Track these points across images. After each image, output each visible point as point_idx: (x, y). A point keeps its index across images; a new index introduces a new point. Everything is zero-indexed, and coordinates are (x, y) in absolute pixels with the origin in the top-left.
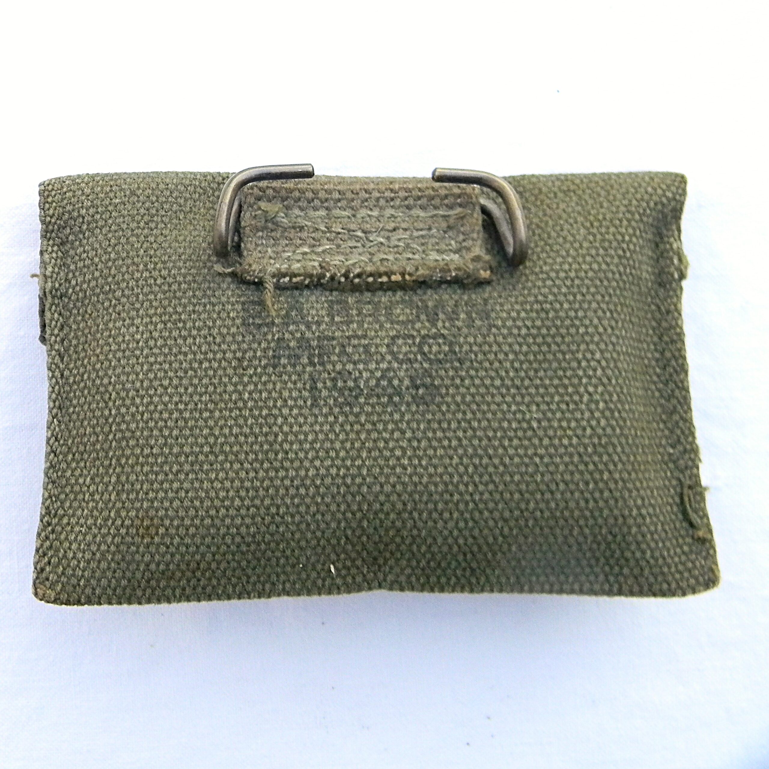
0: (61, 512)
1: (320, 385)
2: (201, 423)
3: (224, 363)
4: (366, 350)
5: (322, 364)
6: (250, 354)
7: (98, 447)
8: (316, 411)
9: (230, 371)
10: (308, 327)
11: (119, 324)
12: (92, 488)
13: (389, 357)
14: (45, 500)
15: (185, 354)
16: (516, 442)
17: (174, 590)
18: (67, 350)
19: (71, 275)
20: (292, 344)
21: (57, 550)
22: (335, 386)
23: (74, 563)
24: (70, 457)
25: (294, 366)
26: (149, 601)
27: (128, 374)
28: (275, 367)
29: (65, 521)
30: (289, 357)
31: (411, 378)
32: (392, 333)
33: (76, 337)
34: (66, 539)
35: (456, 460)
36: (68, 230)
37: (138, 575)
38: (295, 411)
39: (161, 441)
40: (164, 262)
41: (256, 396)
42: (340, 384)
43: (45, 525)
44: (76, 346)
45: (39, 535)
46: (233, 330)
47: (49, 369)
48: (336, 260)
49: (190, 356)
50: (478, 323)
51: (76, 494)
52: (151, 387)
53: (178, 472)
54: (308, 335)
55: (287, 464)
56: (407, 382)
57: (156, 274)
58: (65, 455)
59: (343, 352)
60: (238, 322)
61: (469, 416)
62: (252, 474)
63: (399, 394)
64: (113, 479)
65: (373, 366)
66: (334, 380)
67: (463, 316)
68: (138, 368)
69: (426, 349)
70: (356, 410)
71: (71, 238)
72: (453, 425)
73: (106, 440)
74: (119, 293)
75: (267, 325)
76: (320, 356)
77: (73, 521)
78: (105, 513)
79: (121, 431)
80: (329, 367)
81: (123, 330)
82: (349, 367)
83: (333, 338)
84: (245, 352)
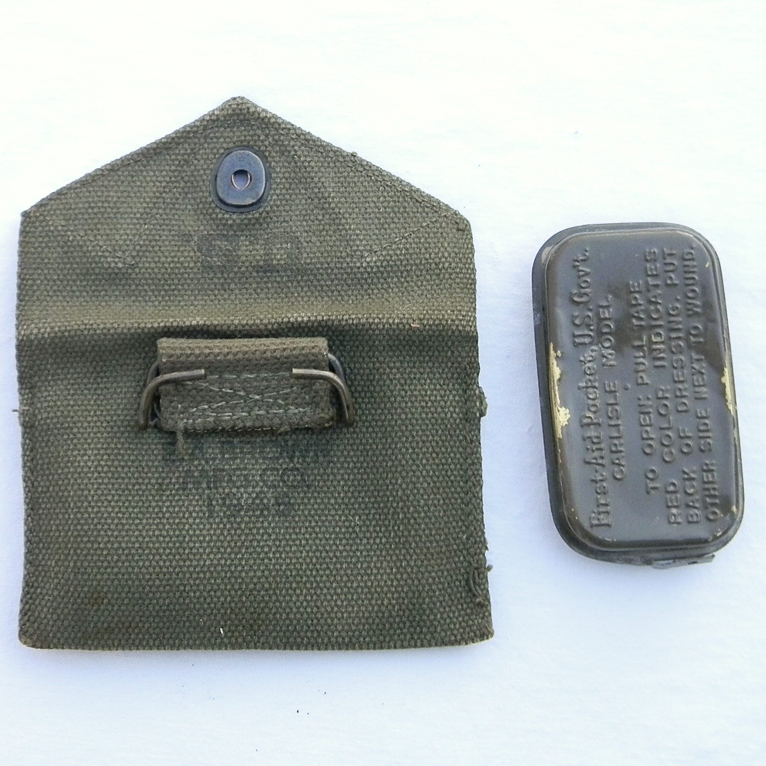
0: (36, 584)
1: (214, 503)
2: (133, 527)
3: (149, 487)
4: (246, 480)
5: (216, 488)
6: (167, 481)
7: (60, 540)
8: (211, 520)
9: (153, 492)
10: (207, 462)
11: (76, 453)
12: (56, 569)
13: (261, 484)
14: (25, 576)
15: (123, 479)
16: (344, 541)
17: (113, 640)
18: (35, 467)
19: (37, 411)
20: (196, 474)
21: (34, 612)
22: (224, 504)
23: (45, 621)
24: (41, 545)
25: (197, 489)
26: (96, 648)
27: (83, 490)
28: (184, 489)
29: (39, 591)
30: (194, 483)
31: (276, 498)
32: (264, 467)
33: (42, 458)
34: (40, 604)
35: (304, 554)
36: (36, 379)
37: (90, 630)
38: (197, 521)
39: (106, 539)
40: (108, 411)
41: (171, 510)
42: (227, 502)
43: (26, 593)
44: (42, 465)
45: (22, 601)
46: (156, 463)
47: (24, 481)
48: (227, 416)
49: (126, 481)
50: (321, 459)
51: (46, 572)
52: (99, 500)
53: (118, 561)
54: (207, 467)
55: (191, 557)
56: (273, 501)
57: (102, 419)
58: (38, 544)
59: (230, 480)
60: (160, 458)
61: (313, 524)
62: (168, 563)
63: (268, 509)
64: (72, 564)
65: (250, 489)
66: (223, 499)
67: (311, 454)
68: (90, 486)
69: (286, 478)
70: (238, 520)
71: (39, 384)
72: (303, 530)
73: (66, 536)
74: (75, 430)
75: (179, 460)
76: (214, 482)
77: (44, 592)
78: (66, 588)
79: (77, 530)
80: (221, 490)
81: (79, 458)
82: (234, 490)
83: (223, 470)
84: (164, 479)
